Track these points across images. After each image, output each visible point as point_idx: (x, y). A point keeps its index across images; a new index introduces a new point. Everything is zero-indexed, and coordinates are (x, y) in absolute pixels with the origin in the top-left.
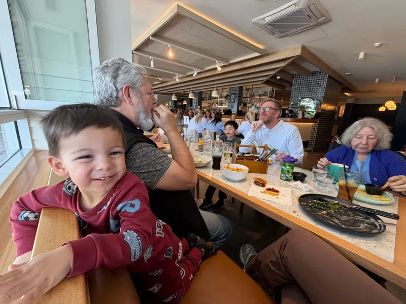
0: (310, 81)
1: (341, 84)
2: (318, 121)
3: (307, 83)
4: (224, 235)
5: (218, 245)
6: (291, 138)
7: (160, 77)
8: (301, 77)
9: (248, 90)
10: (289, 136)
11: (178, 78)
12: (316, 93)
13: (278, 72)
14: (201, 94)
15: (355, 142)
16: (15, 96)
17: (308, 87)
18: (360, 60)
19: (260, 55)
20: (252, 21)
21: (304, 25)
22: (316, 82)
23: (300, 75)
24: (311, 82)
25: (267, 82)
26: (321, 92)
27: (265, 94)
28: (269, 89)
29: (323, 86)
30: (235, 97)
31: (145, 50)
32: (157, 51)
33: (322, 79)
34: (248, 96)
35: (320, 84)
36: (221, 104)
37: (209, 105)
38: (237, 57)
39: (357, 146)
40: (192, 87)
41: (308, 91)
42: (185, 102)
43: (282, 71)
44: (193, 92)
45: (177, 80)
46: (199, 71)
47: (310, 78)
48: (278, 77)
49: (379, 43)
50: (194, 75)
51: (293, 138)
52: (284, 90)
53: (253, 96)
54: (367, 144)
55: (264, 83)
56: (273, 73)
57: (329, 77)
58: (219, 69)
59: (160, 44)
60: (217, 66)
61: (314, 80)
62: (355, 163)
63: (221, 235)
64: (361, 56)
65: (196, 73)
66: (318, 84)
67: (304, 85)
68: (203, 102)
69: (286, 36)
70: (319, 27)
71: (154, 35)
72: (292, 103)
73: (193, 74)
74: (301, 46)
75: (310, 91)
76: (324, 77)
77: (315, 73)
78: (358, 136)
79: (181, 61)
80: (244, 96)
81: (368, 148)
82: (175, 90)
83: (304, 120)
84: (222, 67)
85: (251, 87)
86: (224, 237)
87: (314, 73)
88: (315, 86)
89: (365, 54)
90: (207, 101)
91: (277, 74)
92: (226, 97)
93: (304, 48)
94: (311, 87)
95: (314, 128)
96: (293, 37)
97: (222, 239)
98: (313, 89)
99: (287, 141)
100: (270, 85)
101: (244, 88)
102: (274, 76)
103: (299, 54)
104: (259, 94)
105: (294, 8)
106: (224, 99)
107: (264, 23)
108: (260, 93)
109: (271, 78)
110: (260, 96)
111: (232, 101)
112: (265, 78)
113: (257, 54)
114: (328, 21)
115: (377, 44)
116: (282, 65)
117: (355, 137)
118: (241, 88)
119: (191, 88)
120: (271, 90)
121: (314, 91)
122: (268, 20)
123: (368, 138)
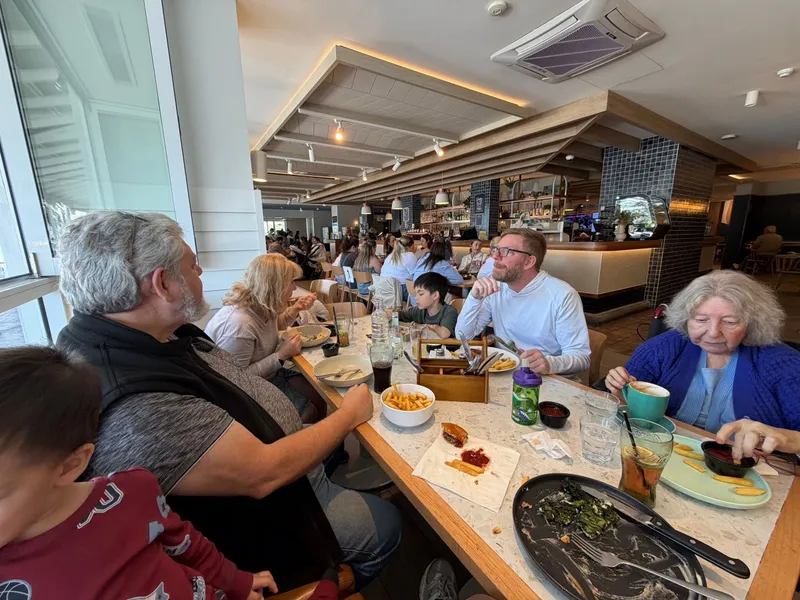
0: (639, 159)
1: (713, 159)
2: (663, 242)
3: (633, 164)
4: (378, 550)
5: (366, 572)
6: (560, 314)
7: (335, 175)
8: (620, 153)
9: (510, 184)
10: (556, 308)
11: (367, 175)
12: (656, 183)
13: (566, 148)
14: (417, 199)
15: (695, 329)
16: (35, 255)
17: (637, 172)
18: (750, 108)
19: (519, 119)
20: (492, 57)
21: (603, 54)
22: (654, 160)
23: (616, 149)
24: (643, 163)
25: (547, 168)
26: (665, 182)
27: (546, 191)
28: (554, 180)
29: (669, 167)
30: (484, 201)
31: (296, 131)
32: (318, 132)
33: (666, 154)
34: (512, 196)
35: (664, 164)
36: (459, 215)
37: (435, 219)
38: (473, 128)
39: (699, 338)
40: (397, 187)
41: (635, 181)
42: (389, 217)
43: (575, 144)
44: (399, 198)
45: (365, 179)
46: (403, 160)
47: (639, 153)
48: (569, 158)
49: (789, 70)
50: (394, 169)
51: (563, 314)
52: (587, 180)
53: (522, 196)
54: (720, 334)
55: (542, 170)
56: (555, 149)
57: (682, 147)
58: (440, 153)
59: (320, 118)
60: (436, 148)
61: (649, 157)
62: (700, 373)
63: (372, 550)
64: (751, 98)
65: (398, 164)
66: (658, 164)
67: (628, 169)
68: (423, 214)
69: (569, 77)
70: (638, 53)
71: (306, 104)
72: (603, 208)
73: (393, 166)
74: (607, 94)
75: (641, 180)
76: (671, 148)
77: (651, 142)
78: (699, 317)
79: (367, 143)
80: (504, 197)
81: (725, 343)
82: (366, 195)
83: (630, 243)
84: (446, 149)
85: (518, 178)
86: (380, 554)
87: (648, 142)
88: (652, 170)
89: (760, 94)
90: (431, 212)
91: (564, 152)
92: (467, 203)
93: (613, 97)
94: (642, 171)
95: (654, 257)
96: (584, 77)
97: (375, 558)
98: (647, 175)
99: (553, 320)
100: (555, 173)
101: (502, 181)
102: (561, 156)
103: (604, 110)
104: (533, 192)
105: (573, 25)
106: (462, 206)
107: (515, 58)
108: (536, 189)
109: (554, 159)
110: (536, 195)
111: (479, 209)
112: (543, 161)
113: (514, 119)
114: (656, 38)
115: (784, 72)
116: (573, 133)
117: (693, 317)
118: (495, 183)
119: (395, 190)
120: (559, 183)
121: (650, 179)
122: (522, 52)
123: (721, 321)
